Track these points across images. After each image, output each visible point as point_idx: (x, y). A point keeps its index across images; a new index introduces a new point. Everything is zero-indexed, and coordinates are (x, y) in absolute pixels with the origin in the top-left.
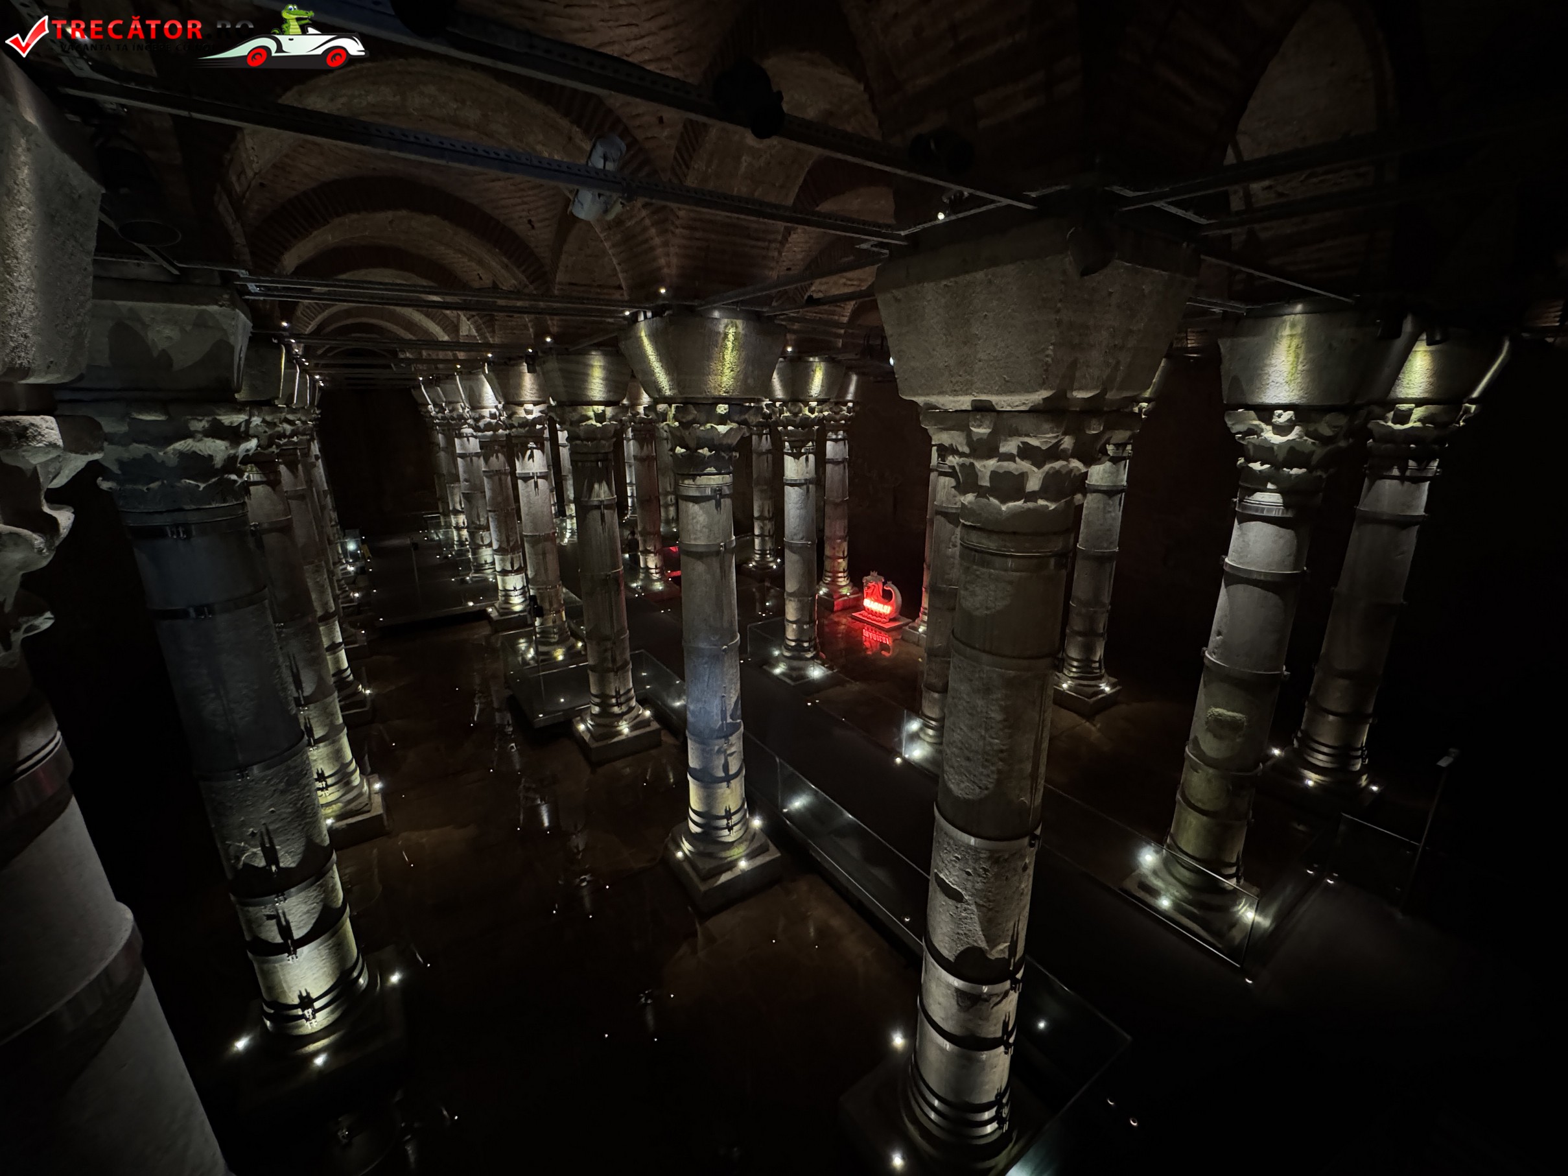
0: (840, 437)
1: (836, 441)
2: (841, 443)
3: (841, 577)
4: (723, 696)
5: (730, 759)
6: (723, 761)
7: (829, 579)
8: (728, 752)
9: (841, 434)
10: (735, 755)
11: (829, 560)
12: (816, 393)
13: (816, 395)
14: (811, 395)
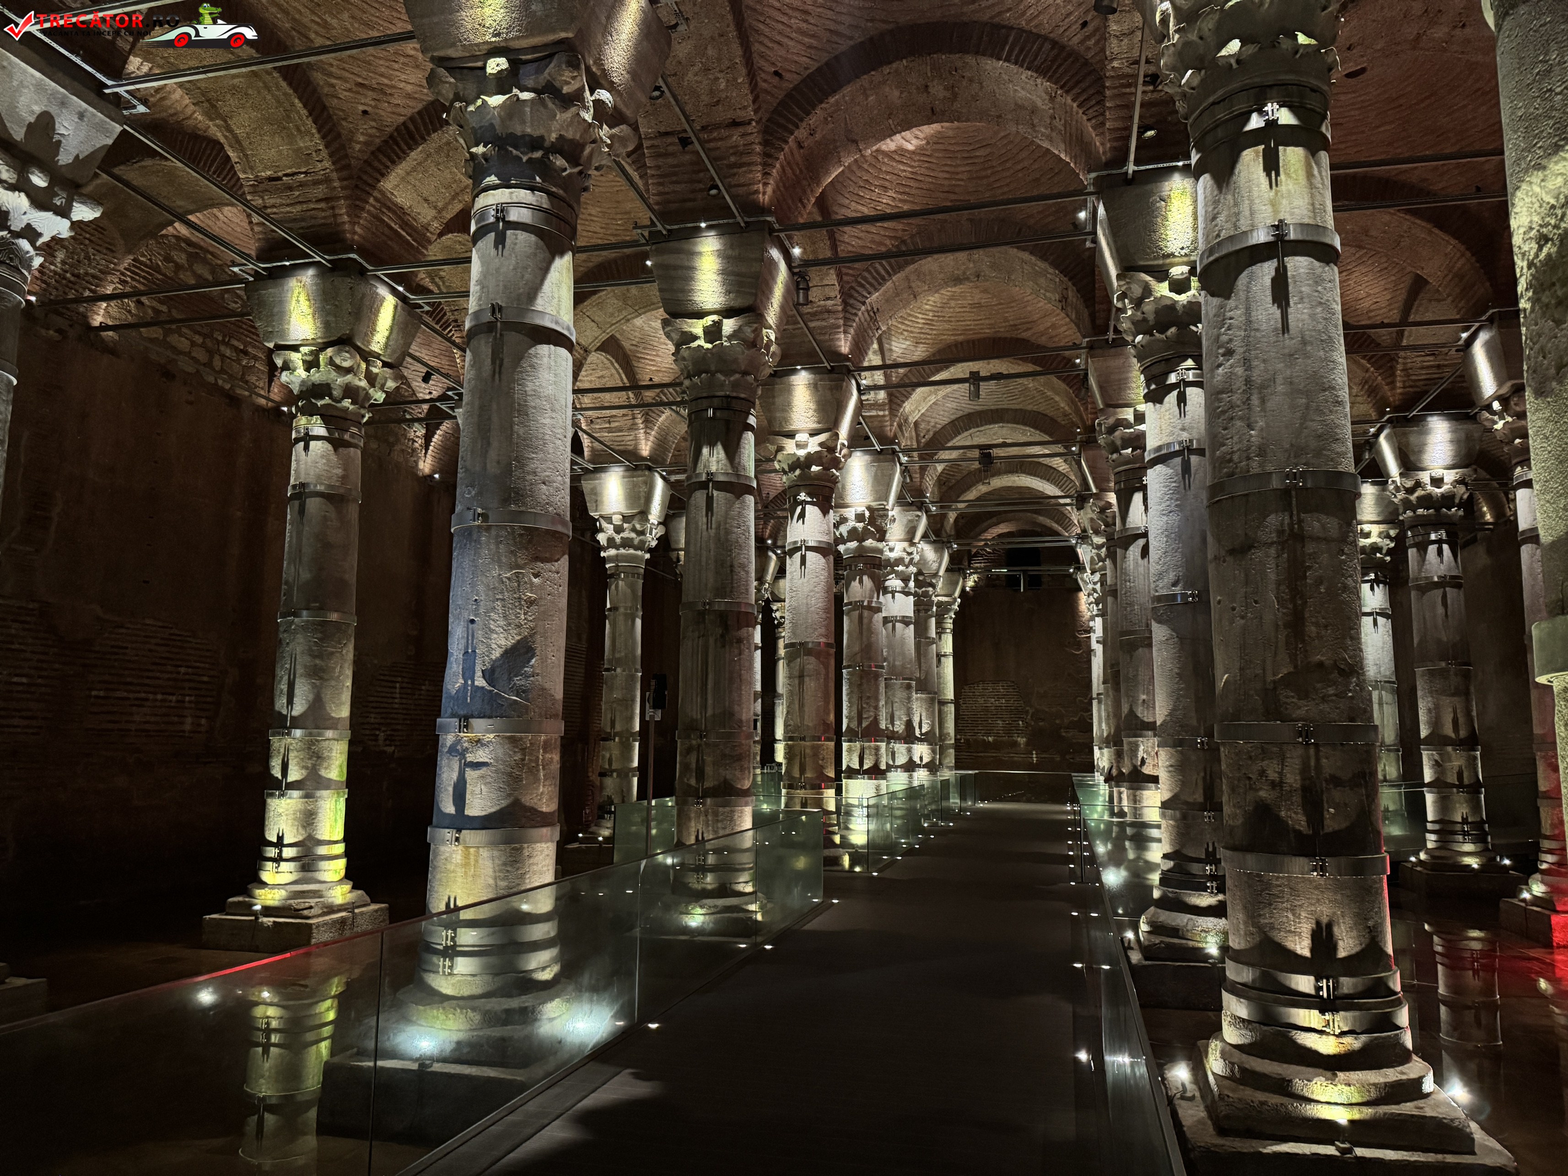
4: (472, 621)
5: (470, 774)
6: (455, 776)
8: (470, 757)
10: (483, 771)
12: (1182, 248)
13: (1183, 252)
14: (1172, 255)
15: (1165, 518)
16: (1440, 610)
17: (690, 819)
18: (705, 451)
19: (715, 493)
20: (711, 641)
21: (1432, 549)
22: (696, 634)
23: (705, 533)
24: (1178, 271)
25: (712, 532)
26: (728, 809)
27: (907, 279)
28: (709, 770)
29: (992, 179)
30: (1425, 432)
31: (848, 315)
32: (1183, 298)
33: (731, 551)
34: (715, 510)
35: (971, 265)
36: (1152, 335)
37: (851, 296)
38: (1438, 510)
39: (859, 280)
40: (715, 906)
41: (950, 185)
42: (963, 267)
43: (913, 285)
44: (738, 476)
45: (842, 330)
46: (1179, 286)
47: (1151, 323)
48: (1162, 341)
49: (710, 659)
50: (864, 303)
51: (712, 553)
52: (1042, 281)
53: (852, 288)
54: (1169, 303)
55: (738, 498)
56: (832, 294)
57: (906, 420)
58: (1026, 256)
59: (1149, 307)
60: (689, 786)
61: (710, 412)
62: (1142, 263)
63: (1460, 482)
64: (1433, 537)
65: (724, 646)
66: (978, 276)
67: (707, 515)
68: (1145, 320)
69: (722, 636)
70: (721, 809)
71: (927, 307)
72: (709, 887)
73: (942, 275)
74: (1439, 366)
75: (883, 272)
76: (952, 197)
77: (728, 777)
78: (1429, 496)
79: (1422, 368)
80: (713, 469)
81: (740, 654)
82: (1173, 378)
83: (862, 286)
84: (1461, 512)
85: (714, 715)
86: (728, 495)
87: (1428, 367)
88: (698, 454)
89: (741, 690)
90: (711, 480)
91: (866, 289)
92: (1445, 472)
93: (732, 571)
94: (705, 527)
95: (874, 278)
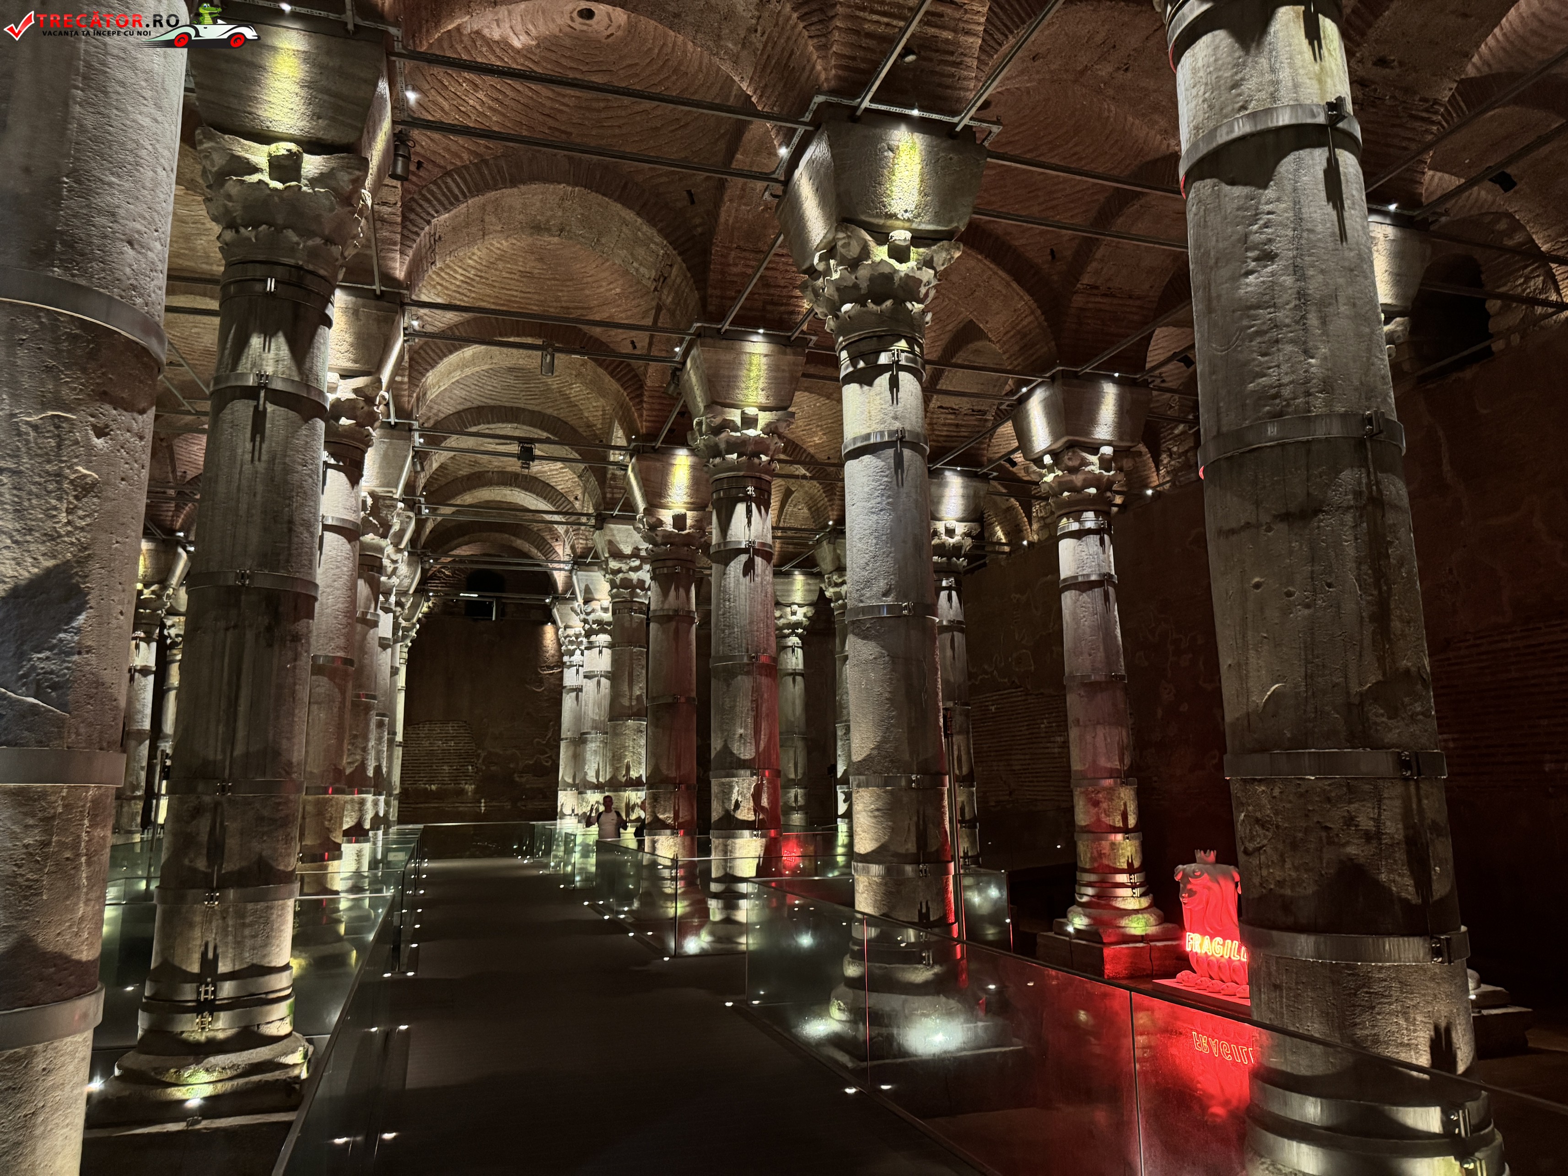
0: (1090, 525)
1: (1078, 535)
2: (1094, 540)
3: (1122, 885)
7: (1090, 891)
9: (1090, 520)
11: (1085, 836)
12: (906, 211)
13: (906, 216)
14: (894, 216)
15: (875, 517)
16: (949, 653)
17: (191, 925)
18: (256, 341)
19: (270, 408)
20: (250, 635)
21: (944, 594)
22: (222, 624)
23: (247, 467)
24: (901, 236)
25: (261, 467)
26: (261, 905)
27: (483, 208)
28: (232, 843)
29: (603, 115)
30: (942, 484)
31: (406, 233)
32: (903, 268)
33: (290, 498)
34: (267, 432)
35: (560, 214)
36: (864, 305)
37: (412, 210)
38: (949, 559)
39: (424, 192)
40: (233, 1067)
41: (552, 108)
42: (549, 213)
43: (487, 219)
44: (308, 387)
45: (398, 248)
46: (900, 254)
47: (863, 292)
48: (875, 314)
49: (246, 666)
50: (429, 223)
51: (259, 498)
52: (641, 252)
53: (413, 199)
54: (887, 270)
55: (306, 422)
56: (392, 200)
57: (425, 394)
58: (629, 215)
59: (863, 272)
60: (194, 870)
61: (271, 285)
62: (864, 218)
63: (966, 535)
64: (944, 583)
65: (270, 645)
66: (561, 231)
67: (253, 440)
68: (856, 286)
69: (269, 629)
70: (250, 906)
71: (470, 262)
72: (221, 1035)
73: (521, 216)
74: (957, 425)
75: (456, 191)
76: (551, 122)
77: (264, 853)
78: (943, 545)
79: (944, 425)
80: (270, 370)
81: (295, 660)
82: (884, 359)
83: (428, 201)
84: (965, 563)
85: (247, 755)
86: (292, 414)
87: (950, 425)
88: (242, 344)
89: (293, 715)
90: (265, 387)
91: (433, 207)
92: (958, 524)
93: (290, 530)
94: (248, 457)
95: (444, 194)
